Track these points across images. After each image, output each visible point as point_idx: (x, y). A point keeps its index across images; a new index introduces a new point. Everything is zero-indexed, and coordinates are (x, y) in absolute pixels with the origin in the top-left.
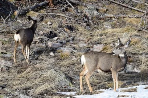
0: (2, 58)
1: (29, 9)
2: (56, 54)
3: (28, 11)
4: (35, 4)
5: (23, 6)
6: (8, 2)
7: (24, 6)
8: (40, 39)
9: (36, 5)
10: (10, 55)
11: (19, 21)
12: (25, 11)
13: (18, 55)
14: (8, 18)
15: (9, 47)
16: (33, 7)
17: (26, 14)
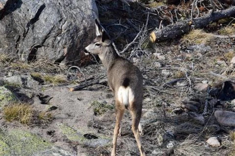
0: (85, 149)
1: (190, 26)
2: (226, 142)
3: (187, 30)
4: (211, 10)
5: (179, 17)
6: (145, 9)
7: (182, 18)
8: (195, 103)
9: (213, 14)
10: (106, 142)
11: (159, 54)
12: (178, 29)
13: (124, 142)
14: (130, 47)
15: (110, 121)
16: (203, 19)
17: (181, 37)
